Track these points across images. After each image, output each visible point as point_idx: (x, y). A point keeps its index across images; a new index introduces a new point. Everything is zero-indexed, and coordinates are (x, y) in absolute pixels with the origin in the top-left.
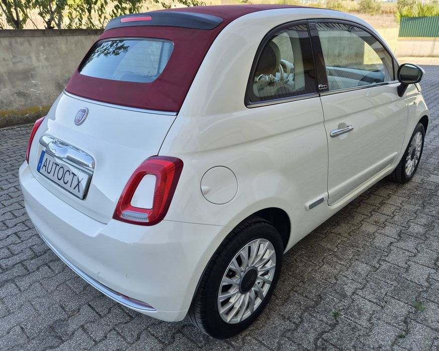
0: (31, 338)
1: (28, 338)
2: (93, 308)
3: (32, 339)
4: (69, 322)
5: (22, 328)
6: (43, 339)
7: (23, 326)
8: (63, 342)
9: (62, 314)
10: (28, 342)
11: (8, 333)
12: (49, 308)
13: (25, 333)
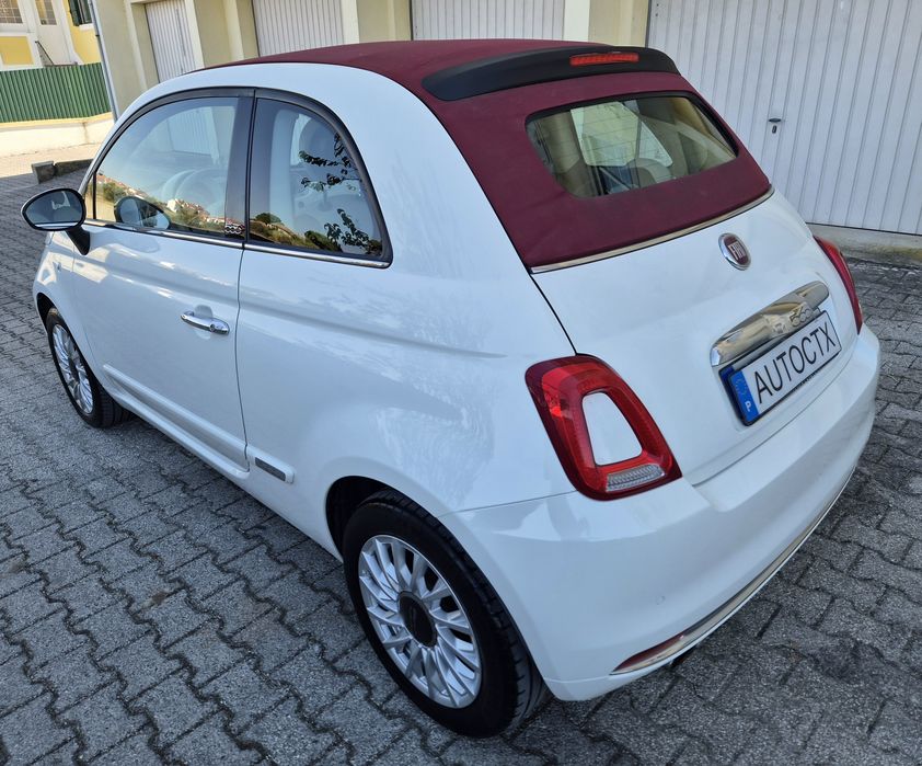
0: (882, 700)
1: (883, 706)
2: (766, 626)
3: (881, 695)
4: (814, 651)
5: (871, 729)
6: (872, 676)
7: (866, 729)
8: (858, 644)
9: (802, 672)
10: (890, 699)
11: (895, 750)
12: (797, 704)
13: (878, 716)
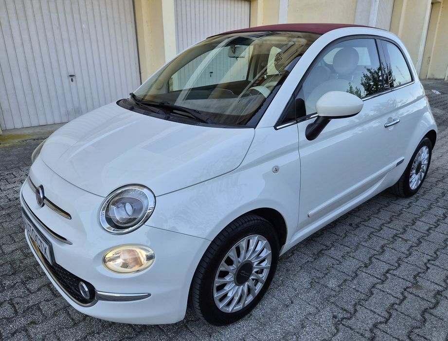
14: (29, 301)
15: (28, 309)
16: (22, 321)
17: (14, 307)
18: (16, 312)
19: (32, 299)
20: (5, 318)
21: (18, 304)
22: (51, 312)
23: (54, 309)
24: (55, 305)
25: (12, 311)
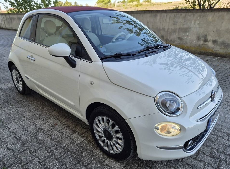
14: (210, 161)
15: (214, 158)
16: (221, 156)
17: (219, 164)
18: (220, 162)
19: (208, 160)
20: (227, 164)
21: (216, 164)
22: (208, 148)
23: (206, 148)
24: (204, 149)
25: (221, 163)
